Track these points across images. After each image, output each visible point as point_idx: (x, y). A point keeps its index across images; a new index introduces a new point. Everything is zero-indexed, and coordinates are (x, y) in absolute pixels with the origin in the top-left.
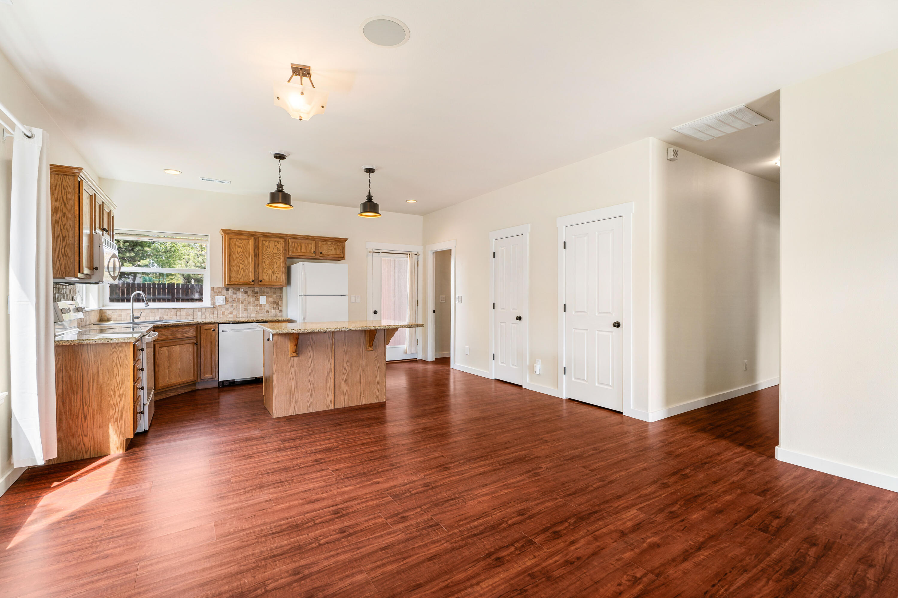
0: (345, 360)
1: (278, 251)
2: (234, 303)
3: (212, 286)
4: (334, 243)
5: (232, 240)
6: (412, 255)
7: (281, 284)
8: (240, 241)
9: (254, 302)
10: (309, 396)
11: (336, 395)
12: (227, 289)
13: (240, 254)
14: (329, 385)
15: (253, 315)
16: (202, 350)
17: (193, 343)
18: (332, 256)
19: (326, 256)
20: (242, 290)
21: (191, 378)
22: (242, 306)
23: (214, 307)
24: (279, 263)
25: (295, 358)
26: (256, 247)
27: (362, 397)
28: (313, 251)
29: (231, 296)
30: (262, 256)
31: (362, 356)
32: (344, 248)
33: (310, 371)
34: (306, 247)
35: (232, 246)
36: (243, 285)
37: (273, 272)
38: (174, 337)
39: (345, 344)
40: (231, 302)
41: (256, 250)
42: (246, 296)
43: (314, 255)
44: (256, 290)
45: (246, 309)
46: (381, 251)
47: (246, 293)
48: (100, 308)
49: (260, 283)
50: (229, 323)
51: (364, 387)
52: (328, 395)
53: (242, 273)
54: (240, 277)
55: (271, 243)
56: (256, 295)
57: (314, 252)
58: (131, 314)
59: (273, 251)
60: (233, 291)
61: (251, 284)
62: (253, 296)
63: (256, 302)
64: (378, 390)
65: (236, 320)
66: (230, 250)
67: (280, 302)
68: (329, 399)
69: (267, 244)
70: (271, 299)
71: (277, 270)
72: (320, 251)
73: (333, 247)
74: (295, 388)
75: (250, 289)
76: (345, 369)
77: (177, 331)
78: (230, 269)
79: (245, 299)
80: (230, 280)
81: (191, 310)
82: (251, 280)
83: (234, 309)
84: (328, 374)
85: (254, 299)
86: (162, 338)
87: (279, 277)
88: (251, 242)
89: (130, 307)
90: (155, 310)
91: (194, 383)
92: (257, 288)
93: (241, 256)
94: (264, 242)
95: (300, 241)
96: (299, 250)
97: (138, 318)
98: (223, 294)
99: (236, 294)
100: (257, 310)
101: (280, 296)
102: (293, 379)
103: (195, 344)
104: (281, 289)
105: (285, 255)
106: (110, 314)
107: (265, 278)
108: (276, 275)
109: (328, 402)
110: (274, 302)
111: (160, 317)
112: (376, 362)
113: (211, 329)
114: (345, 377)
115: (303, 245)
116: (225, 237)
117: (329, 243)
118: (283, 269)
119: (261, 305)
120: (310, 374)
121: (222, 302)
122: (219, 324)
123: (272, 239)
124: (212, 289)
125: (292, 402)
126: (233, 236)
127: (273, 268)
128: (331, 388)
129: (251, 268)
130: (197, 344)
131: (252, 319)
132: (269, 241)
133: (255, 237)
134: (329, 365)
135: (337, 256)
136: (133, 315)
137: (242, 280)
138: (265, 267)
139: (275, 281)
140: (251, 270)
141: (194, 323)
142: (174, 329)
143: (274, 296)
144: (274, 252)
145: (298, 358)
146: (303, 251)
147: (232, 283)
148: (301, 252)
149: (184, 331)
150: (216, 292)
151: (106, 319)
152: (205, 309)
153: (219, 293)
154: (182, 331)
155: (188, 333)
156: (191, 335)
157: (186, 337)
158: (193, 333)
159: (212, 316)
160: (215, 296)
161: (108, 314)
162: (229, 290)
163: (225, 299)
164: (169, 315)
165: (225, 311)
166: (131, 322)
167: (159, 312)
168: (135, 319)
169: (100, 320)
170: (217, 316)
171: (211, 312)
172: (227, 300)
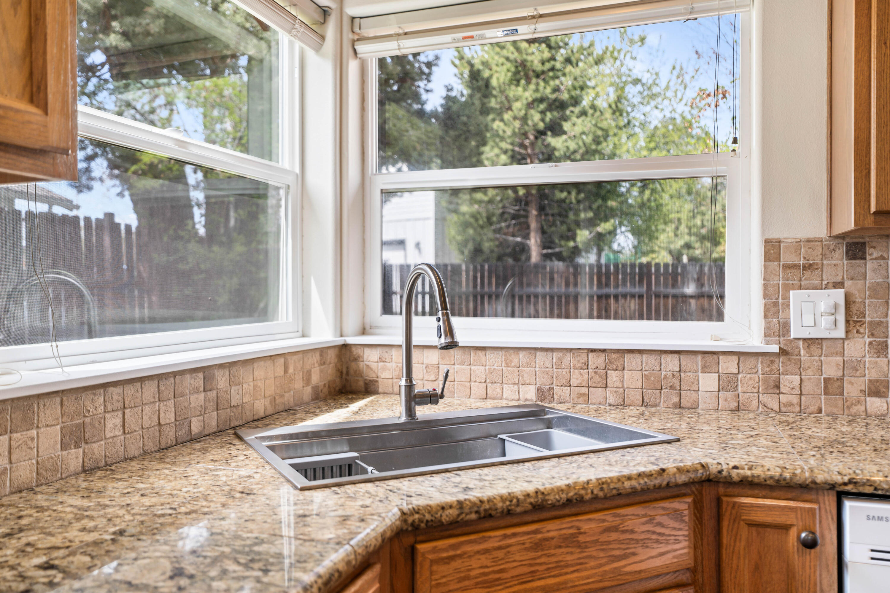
3: (774, 235)
12: (857, 252)
23: (783, 352)
40: (874, 325)
48: (340, 341)
77: (572, 540)
81: (671, 364)
90: (522, 354)
98: (829, 275)
106: (374, 366)
111: (540, 390)
113: (786, 528)
121: (825, 322)
122: (842, 496)
124: (772, 250)
136: (410, 387)
141: (682, 479)
149: (614, 536)
150: (795, 266)
151: (361, 383)
152: (735, 359)
153: (808, 273)
154: (604, 538)
155: (639, 550)
156: (658, 562)
157: (629, 578)
158: (677, 541)
159: (772, 402)
160: (788, 288)
161: (368, 366)
162: (869, 250)
163: (842, 302)
164: (574, 382)
165: (841, 379)
166: (403, 419)
167: (528, 365)
168: (419, 404)
169: (344, 386)
170: (795, 400)
171: (766, 381)
172: (854, 309)
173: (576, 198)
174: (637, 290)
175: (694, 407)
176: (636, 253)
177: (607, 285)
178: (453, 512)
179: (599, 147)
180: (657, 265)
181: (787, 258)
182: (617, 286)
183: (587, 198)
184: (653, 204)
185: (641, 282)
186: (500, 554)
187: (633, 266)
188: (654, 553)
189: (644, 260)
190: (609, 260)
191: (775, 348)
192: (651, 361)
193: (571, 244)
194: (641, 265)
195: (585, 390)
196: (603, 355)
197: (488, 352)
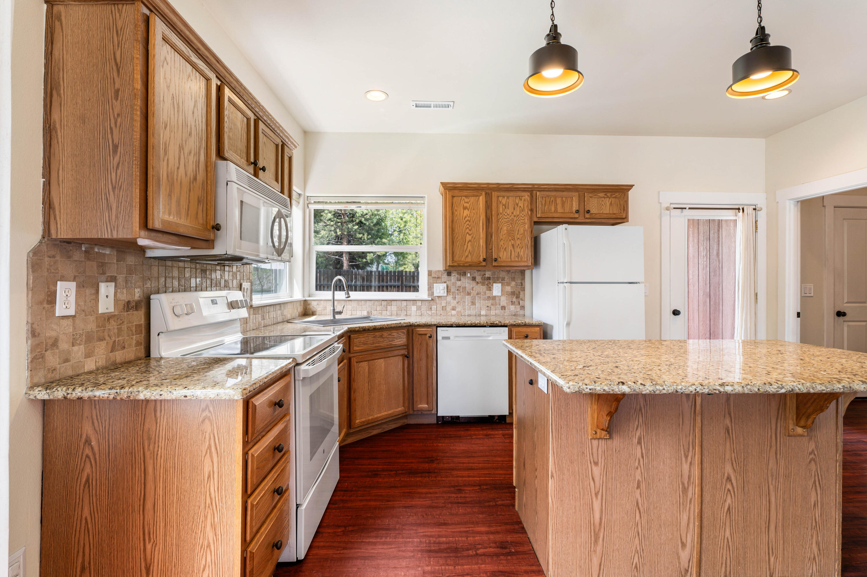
0: (728, 456)
1: (520, 212)
2: (458, 294)
3: (430, 269)
4: (609, 194)
5: (455, 199)
6: (749, 210)
7: (526, 264)
8: (466, 200)
9: (485, 293)
10: (637, 541)
11: (704, 546)
12: (449, 274)
13: (466, 219)
14: (685, 517)
15: (483, 312)
16: (416, 365)
17: (402, 355)
18: (605, 216)
19: (597, 216)
20: (469, 275)
21: (400, 409)
22: (468, 298)
23: (432, 300)
24: (522, 231)
25: (602, 443)
26: (488, 206)
27: (772, 559)
28: (574, 209)
29: (454, 284)
30: (498, 221)
31: (774, 448)
32: (627, 202)
33: (638, 477)
34: (563, 204)
35: (456, 208)
36: (471, 266)
37: (513, 245)
38: (376, 347)
39: (730, 414)
40: (453, 292)
41: (489, 212)
42: (474, 284)
43: (577, 215)
44: (488, 274)
45: (473, 303)
46: (687, 206)
47: (474, 279)
48: (304, 299)
49: (495, 264)
50: (451, 326)
51: (780, 534)
52: (684, 545)
53: (470, 247)
54: (466, 254)
55: (510, 200)
56: (488, 282)
57: (577, 212)
58: (332, 308)
59: (513, 213)
60: (457, 276)
61: (481, 264)
62: (483, 284)
63: (487, 292)
64: (818, 544)
65: (462, 321)
66: (453, 213)
67: (522, 293)
68: (685, 555)
69: (504, 201)
70: (508, 289)
71: (518, 242)
72: (587, 209)
73: (607, 202)
74: (601, 519)
75: (479, 272)
76: (729, 479)
77: (381, 336)
78: (453, 242)
79: (473, 288)
80: (453, 260)
81: (404, 303)
82: (481, 259)
83: (457, 303)
84: (685, 490)
85: (484, 288)
86: (360, 348)
87: (522, 254)
88: (482, 199)
89: (331, 298)
90: (363, 302)
91: (405, 416)
92: (488, 271)
93: (468, 222)
94: (500, 199)
95: (554, 193)
96: (553, 209)
97: (340, 313)
98: (443, 280)
99: (460, 280)
100: (489, 305)
101: (522, 283)
102: (596, 495)
103: (406, 356)
104: (523, 273)
105: (531, 217)
106: (315, 306)
107: (501, 255)
108: (518, 250)
109: (684, 563)
110: (513, 293)
111: (368, 312)
112: (813, 466)
113: (426, 334)
114: (729, 501)
115: (559, 201)
116: (446, 194)
117: (602, 195)
118: (528, 241)
119: (494, 298)
120: (638, 487)
121: (442, 292)
122: (437, 327)
123: (512, 194)
124: (430, 273)
125: (595, 551)
126: (456, 193)
127: (513, 239)
128: (691, 525)
129: (481, 241)
130: (408, 357)
131: (483, 320)
132: (508, 197)
133: (487, 191)
134: (686, 467)
135: (614, 216)
136: (334, 310)
137: (469, 259)
138: (501, 237)
139: (516, 259)
140: (482, 242)
141: (405, 325)
142: (377, 334)
143: (513, 283)
144: (515, 214)
145: (609, 442)
146: (560, 210)
147: (455, 264)
148: (556, 211)
149: (390, 336)
150: (435, 277)
151: (311, 312)
152: (421, 302)
153: (438, 279)
154: (388, 336)
155: (395, 340)
156: (399, 343)
157: (393, 346)
158: (403, 339)
159: (430, 313)
160: (433, 283)
161: (313, 307)
162: (452, 274)
163: (446, 287)
164: (378, 309)
165: (446, 306)
166: (332, 318)
167: (364, 305)
168: (336, 314)
169: (305, 313)
170: (435, 312)
171: (428, 307)
172: (449, 288)
173: (367, 238)
174: (397, 284)
175: (410, 315)
176: (396, 265)
177: (383, 281)
178: (358, 329)
179: (379, 213)
180: (406, 272)
181: (433, 275)
182: (387, 282)
183: (372, 237)
184: (405, 241)
185: (398, 280)
186: (367, 338)
187: (395, 272)
188: (399, 341)
189: (401, 269)
190: (383, 269)
191: (430, 299)
192: (399, 303)
193: (364, 260)
194: (398, 272)
195: (381, 312)
196: (386, 301)
197: (352, 301)
